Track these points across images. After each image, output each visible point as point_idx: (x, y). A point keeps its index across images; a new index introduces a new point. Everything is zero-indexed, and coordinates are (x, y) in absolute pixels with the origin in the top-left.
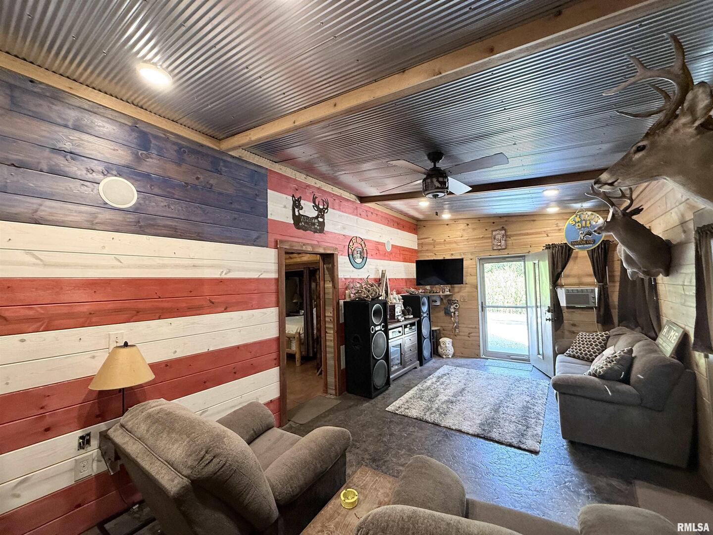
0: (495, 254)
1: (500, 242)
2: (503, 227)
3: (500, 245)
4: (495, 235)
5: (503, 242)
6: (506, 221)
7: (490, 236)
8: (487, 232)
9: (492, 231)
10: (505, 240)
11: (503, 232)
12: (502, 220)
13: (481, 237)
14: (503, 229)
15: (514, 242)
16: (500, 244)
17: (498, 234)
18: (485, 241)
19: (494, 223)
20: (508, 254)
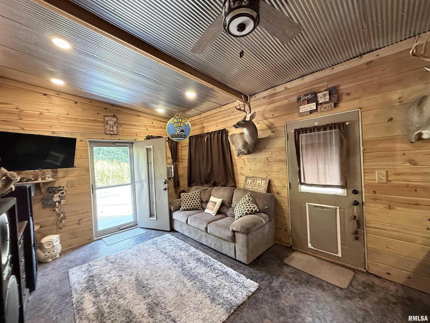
0: (108, 139)
1: (113, 128)
2: (114, 115)
3: (112, 131)
4: (108, 121)
5: (115, 128)
6: (118, 110)
7: (103, 120)
8: (98, 116)
9: (105, 116)
10: (117, 127)
11: (115, 119)
12: (114, 108)
13: (93, 119)
14: (114, 116)
15: (124, 129)
16: (112, 129)
17: (110, 120)
18: (97, 124)
19: (106, 109)
20: (119, 139)
